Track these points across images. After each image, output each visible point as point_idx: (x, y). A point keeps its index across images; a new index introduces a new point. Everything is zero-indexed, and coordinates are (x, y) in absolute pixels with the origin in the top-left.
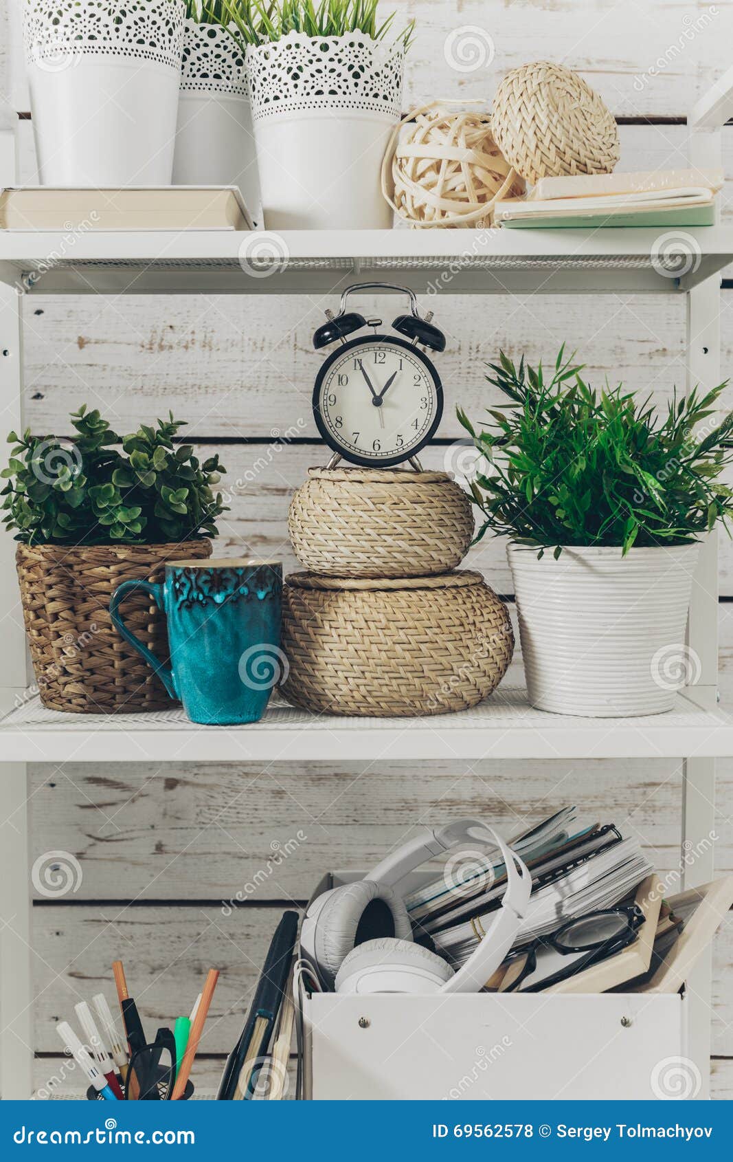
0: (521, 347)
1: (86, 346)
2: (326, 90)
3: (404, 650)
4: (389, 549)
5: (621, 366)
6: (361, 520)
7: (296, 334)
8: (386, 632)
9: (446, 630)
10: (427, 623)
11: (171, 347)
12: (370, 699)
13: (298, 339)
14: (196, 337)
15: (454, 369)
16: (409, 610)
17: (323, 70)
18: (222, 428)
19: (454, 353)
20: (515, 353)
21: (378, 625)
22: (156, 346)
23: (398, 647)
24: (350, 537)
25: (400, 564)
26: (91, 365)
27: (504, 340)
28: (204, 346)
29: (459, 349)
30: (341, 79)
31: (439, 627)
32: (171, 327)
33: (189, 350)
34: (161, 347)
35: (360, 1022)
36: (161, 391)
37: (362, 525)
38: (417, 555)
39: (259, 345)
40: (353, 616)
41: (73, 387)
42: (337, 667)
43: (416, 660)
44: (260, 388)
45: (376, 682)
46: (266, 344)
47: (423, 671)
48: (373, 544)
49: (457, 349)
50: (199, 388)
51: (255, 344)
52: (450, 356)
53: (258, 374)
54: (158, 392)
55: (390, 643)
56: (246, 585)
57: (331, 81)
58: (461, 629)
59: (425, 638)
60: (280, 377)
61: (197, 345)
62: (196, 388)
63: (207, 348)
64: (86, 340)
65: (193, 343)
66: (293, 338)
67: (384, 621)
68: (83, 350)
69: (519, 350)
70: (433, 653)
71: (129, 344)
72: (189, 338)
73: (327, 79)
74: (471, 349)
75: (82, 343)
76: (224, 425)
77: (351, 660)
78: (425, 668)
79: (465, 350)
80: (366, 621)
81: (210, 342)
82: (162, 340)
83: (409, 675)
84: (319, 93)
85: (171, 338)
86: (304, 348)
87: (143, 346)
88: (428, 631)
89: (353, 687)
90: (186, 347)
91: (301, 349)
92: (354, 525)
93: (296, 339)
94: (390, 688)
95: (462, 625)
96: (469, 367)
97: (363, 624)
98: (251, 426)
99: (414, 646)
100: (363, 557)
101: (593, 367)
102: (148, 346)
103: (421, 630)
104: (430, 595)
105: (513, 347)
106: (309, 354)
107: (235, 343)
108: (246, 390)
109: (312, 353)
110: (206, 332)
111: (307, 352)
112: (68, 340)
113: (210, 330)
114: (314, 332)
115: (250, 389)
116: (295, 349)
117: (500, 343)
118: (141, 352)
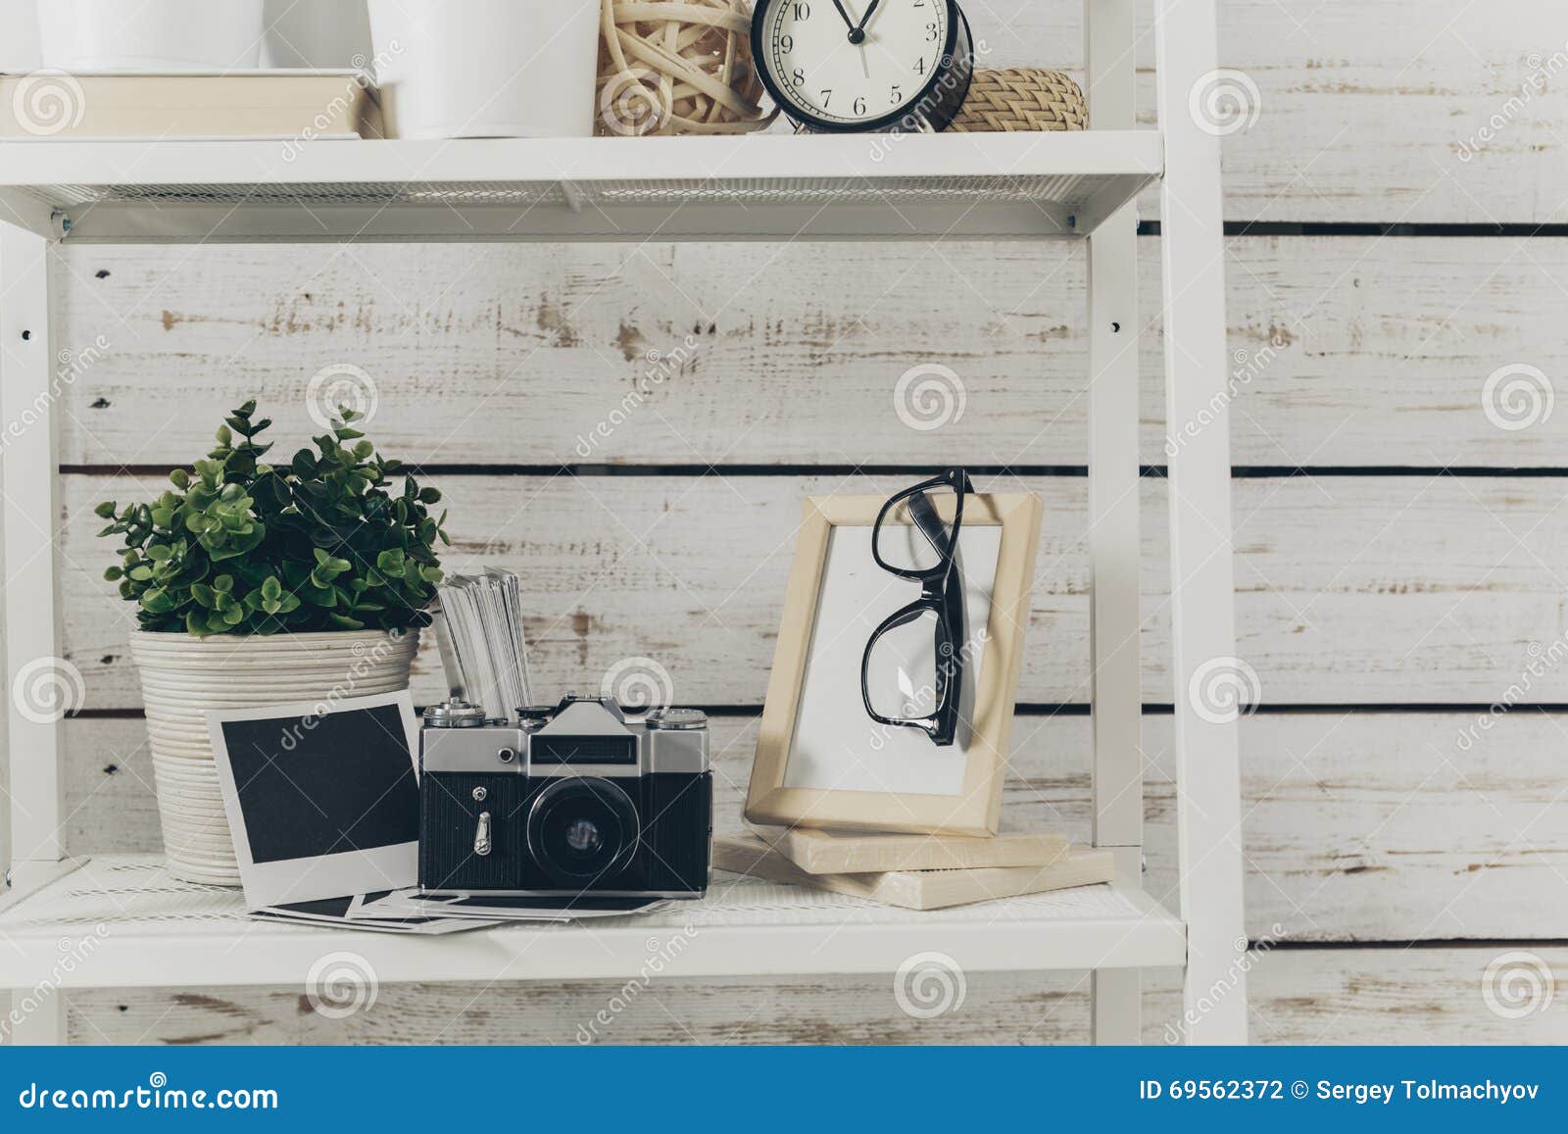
0: (845, 325)
1: (175, 325)
5: (999, 353)
7: (499, 307)
11: (307, 327)
13: (503, 314)
14: (344, 311)
15: (742, 359)
18: (387, 450)
19: (743, 334)
20: (836, 334)
22: (283, 326)
26: (183, 355)
27: (820, 314)
28: (358, 325)
29: (751, 328)
32: (307, 296)
33: (335, 330)
34: (292, 327)
36: (291, 394)
39: (443, 323)
41: (156, 389)
44: (445, 389)
46: (454, 322)
49: (746, 328)
51: (437, 321)
52: (737, 339)
53: (442, 368)
60: (475, 372)
61: (348, 325)
63: (363, 328)
64: (176, 317)
65: (341, 321)
66: (494, 312)
68: (171, 331)
69: (843, 329)
71: (242, 323)
72: (335, 312)
74: (768, 327)
75: (169, 321)
76: (388, 445)
79: (760, 329)
81: (367, 318)
82: (293, 316)
85: (306, 313)
86: (512, 327)
87: (263, 325)
90: (331, 327)
91: (508, 329)
93: (499, 313)
96: (767, 356)
98: (432, 447)
101: (955, 355)
102: (272, 326)
105: (834, 325)
106: (520, 337)
107: (405, 320)
108: (422, 392)
109: (526, 335)
110: (360, 304)
111: (517, 333)
112: (147, 316)
113: (367, 299)
114: (527, 303)
115: (428, 390)
116: (499, 329)
117: (813, 320)
118: (261, 334)
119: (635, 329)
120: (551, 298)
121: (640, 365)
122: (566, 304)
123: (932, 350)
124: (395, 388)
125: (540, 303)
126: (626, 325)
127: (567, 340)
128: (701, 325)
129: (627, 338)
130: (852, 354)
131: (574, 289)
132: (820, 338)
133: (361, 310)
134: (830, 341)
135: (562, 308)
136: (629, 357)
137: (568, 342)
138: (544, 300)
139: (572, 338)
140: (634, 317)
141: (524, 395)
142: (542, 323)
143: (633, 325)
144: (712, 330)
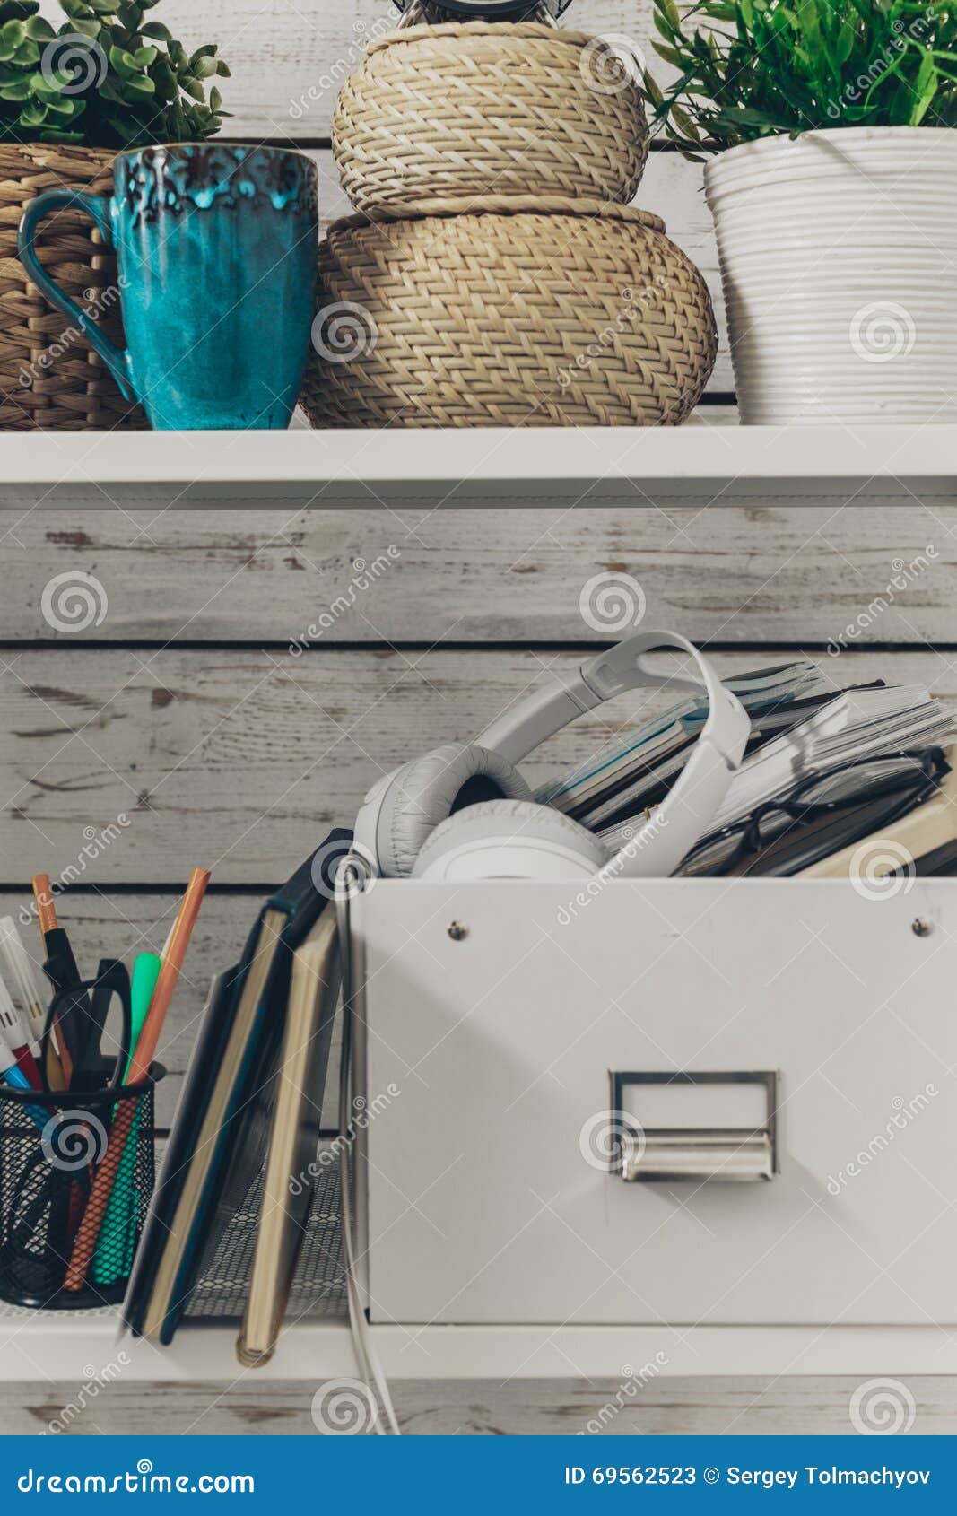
3: (528, 303)
4: (503, 143)
6: (453, 91)
8: (499, 273)
9: (602, 276)
10: (568, 262)
12: (469, 398)
16: (537, 239)
21: (483, 261)
23: (516, 298)
24: (434, 123)
25: (523, 174)
31: (590, 269)
35: (450, 931)
37: (455, 101)
38: (551, 159)
40: (441, 249)
42: (411, 338)
43: (549, 322)
45: (479, 362)
47: (561, 344)
48: (475, 133)
55: (504, 290)
56: (251, 179)
58: (627, 278)
59: (566, 285)
67: (493, 255)
70: (579, 312)
77: (437, 323)
78: (566, 336)
80: (463, 256)
83: (537, 349)
88: (570, 273)
89: (440, 373)
92: (442, 101)
94: (504, 374)
95: (629, 272)
97: (457, 260)
99: (546, 296)
100: (458, 159)
103: (558, 271)
104: (574, 222)
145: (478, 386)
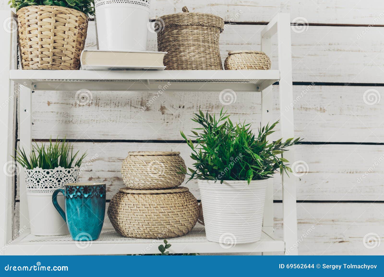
0: (216, 106)
2: (48, 186)
3: (163, 215)
5: (253, 113)
7: (131, 101)
8: (157, 209)
9: (177, 208)
10: (171, 206)
11: (83, 106)
12: (150, 233)
13: (132, 103)
14: (92, 101)
15: (191, 114)
17: (47, 180)
18: (102, 136)
19: (191, 108)
20: (214, 109)
21: (154, 206)
22: (77, 105)
23: (161, 214)
25: (156, 184)
26: (52, 112)
27: (210, 104)
28: (96, 105)
29: (193, 107)
30: (54, 183)
31: (175, 207)
33: (90, 106)
36: (79, 122)
37: (148, 173)
38: (162, 181)
39: (117, 105)
40: (145, 203)
41: (45, 120)
42: (139, 221)
43: (167, 219)
44: (117, 121)
45: (153, 226)
46: (120, 104)
47: (169, 222)
48: (153, 179)
49: (192, 107)
50: (94, 121)
51: (115, 104)
52: (189, 109)
53: (116, 116)
54: (78, 122)
55: (158, 213)
57: (50, 184)
59: (170, 211)
60: (125, 117)
61: (93, 104)
62: (93, 121)
63: (97, 106)
64: (51, 103)
65: (92, 104)
66: (130, 102)
67: (156, 205)
68: (50, 106)
69: (216, 107)
70: (173, 216)
71: (67, 104)
73: (49, 183)
74: (197, 107)
75: (49, 104)
76: (103, 135)
77: (144, 219)
78: (170, 221)
79: (195, 107)
80: (149, 205)
81: (98, 103)
83: (165, 224)
84: (46, 187)
86: (134, 106)
87: (73, 105)
88: (171, 208)
89: (145, 228)
90: (89, 105)
91: (133, 106)
92: (140, 171)
93: (131, 102)
94: (158, 229)
97: (149, 206)
98: (114, 135)
99: (166, 214)
101: (243, 114)
102: (75, 105)
103: (169, 208)
104: (171, 195)
105: (213, 106)
106: (136, 109)
107: (108, 104)
108: (112, 122)
109: (137, 108)
110: (97, 100)
111: (135, 107)
112: (44, 102)
113: (98, 99)
114: (138, 100)
115: (113, 121)
116: (131, 106)
117: (208, 105)
118: (72, 107)
119: (164, 107)
120: (144, 99)
121: (166, 115)
122: (147, 100)
123: (238, 113)
124: (105, 120)
125: (141, 100)
126: (162, 106)
127: (148, 109)
128: (181, 106)
129: (162, 109)
130: (218, 113)
131: (150, 97)
132: (210, 110)
133: (97, 101)
134: (212, 110)
135: (146, 101)
136: (163, 114)
137: (148, 110)
138: (142, 99)
139: (149, 109)
140: (164, 104)
141: (137, 123)
142: (141, 105)
143: (164, 106)
144: (183, 107)
145: (152, 231)
